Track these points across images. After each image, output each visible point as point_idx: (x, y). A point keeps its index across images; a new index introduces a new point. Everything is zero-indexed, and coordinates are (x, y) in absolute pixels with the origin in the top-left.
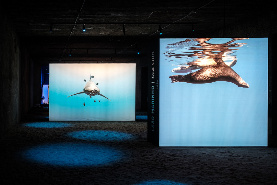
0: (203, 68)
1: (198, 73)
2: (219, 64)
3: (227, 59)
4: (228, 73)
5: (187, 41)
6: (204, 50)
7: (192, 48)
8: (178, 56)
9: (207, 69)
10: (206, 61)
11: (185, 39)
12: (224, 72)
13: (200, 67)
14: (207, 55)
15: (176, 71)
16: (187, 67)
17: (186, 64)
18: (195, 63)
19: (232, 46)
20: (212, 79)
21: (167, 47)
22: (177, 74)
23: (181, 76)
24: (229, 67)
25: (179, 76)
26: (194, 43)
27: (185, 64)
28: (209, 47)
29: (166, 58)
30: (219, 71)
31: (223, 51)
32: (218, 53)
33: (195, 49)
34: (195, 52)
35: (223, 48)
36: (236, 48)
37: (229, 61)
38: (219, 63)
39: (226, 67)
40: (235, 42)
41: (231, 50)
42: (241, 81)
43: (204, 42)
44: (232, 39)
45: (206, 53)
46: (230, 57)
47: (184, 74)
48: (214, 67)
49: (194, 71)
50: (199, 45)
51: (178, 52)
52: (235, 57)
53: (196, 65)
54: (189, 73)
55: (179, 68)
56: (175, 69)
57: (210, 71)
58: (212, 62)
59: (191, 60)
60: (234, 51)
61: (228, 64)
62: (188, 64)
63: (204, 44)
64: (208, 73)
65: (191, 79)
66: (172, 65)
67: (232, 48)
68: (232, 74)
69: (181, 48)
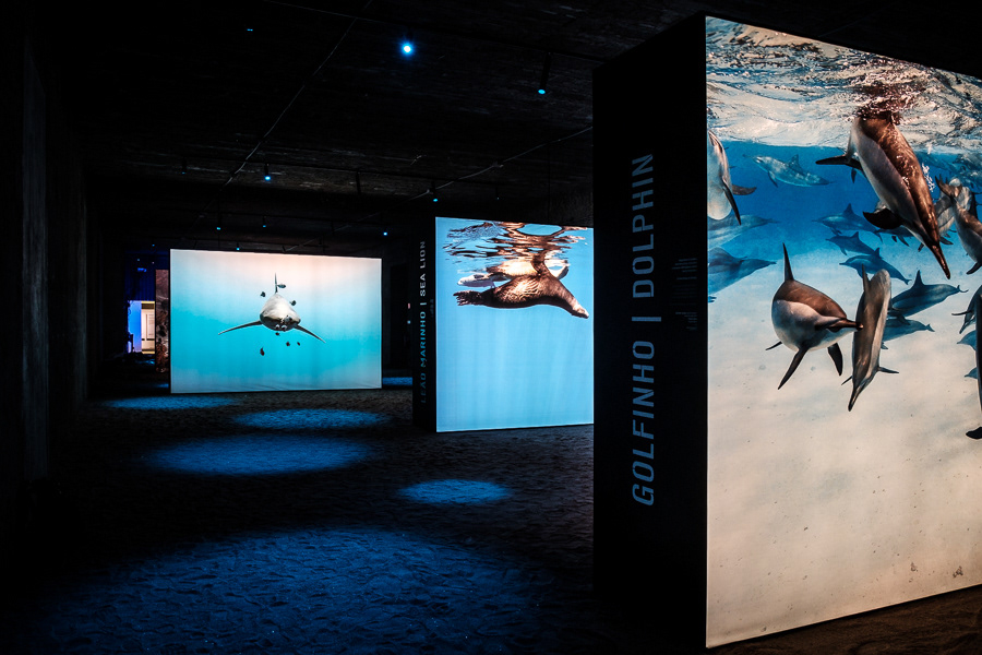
0: (514, 279)
1: (505, 288)
2: (540, 274)
3: (553, 264)
4: (555, 289)
5: (485, 225)
6: (515, 245)
7: (494, 239)
8: (469, 253)
9: (520, 281)
10: (519, 266)
11: (481, 222)
12: (548, 288)
13: (508, 276)
14: (521, 255)
15: (467, 284)
16: (486, 275)
17: (485, 269)
18: (500, 269)
19: (561, 240)
20: (529, 301)
21: (450, 236)
22: (468, 290)
23: (476, 293)
24: (557, 280)
25: (473, 293)
26: (499, 229)
27: (481, 271)
28: (523, 241)
29: (448, 256)
30: (540, 286)
31: (547, 249)
32: (539, 252)
33: (500, 241)
34: (499, 248)
35: (546, 244)
36: (568, 245)
37: (556, 268)
38: (540, 271)
39: (552, 278)
40: (566, 234)
41: (559, 248)
42: (576, 306)
43: (515, 230)
44: (560, 228)
45: (518, 250)
46: (559, 261)
47: (481, 290)
48: (531, 277)
49: (498, 284)
50: (506, 235)
51: (470, 245)
52: (566, 262)
53: (501, 273)
54: (489, 288)
55: (472, 278)
56: (464, 279)
57: (527, 285)
58: (529, 269)
59: (492, 262)
60: (564, 250)
61: (556, 273)
62: (488, 270)
63: (516, 233)
64: (522, 288)
65: (493, 299)
66: (459, 272)
67: (561, 244)
68: (562, 293)
69: (475, 238)
